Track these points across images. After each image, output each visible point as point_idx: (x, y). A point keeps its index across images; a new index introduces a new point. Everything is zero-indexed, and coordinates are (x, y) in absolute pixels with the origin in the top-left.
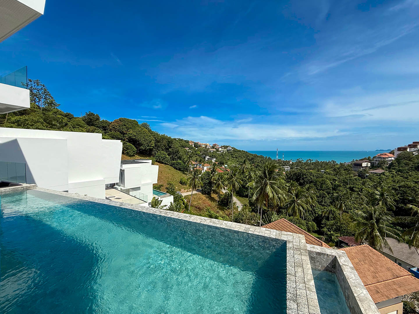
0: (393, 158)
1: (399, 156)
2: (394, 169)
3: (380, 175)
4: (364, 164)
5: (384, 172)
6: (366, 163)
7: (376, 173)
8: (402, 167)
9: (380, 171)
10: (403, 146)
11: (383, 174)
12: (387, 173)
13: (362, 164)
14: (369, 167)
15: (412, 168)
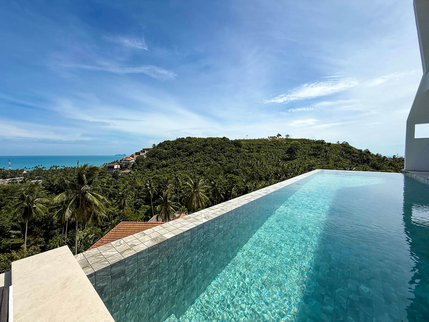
0: (133, 161)
1: (137, 158)
2: (136, 168)
3: (128, 174)
4: (116, 167)
5: (131, 171)
6: (117, 165)
7: (125, 173)
8: (140, 166)
9: (127, 171)
10: (138, 151)
11: (130, 173)
12: (133, 172)
13: (114, 167)
14: (119, 168)
15: (145, 166)
